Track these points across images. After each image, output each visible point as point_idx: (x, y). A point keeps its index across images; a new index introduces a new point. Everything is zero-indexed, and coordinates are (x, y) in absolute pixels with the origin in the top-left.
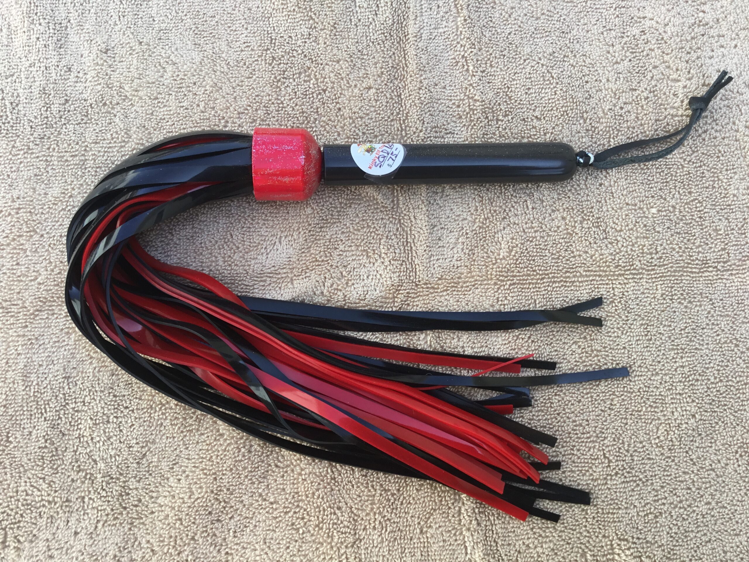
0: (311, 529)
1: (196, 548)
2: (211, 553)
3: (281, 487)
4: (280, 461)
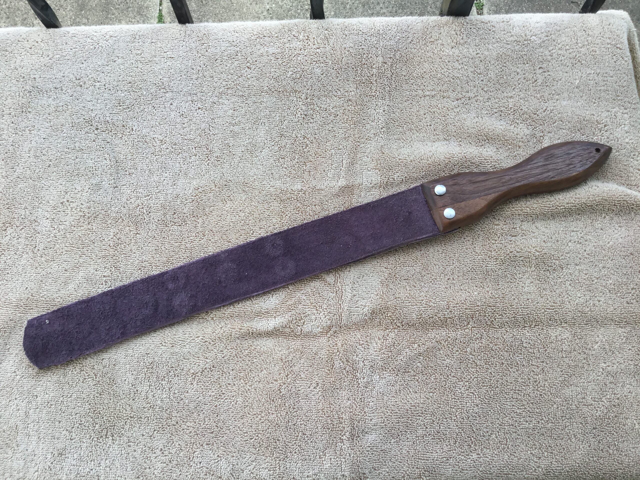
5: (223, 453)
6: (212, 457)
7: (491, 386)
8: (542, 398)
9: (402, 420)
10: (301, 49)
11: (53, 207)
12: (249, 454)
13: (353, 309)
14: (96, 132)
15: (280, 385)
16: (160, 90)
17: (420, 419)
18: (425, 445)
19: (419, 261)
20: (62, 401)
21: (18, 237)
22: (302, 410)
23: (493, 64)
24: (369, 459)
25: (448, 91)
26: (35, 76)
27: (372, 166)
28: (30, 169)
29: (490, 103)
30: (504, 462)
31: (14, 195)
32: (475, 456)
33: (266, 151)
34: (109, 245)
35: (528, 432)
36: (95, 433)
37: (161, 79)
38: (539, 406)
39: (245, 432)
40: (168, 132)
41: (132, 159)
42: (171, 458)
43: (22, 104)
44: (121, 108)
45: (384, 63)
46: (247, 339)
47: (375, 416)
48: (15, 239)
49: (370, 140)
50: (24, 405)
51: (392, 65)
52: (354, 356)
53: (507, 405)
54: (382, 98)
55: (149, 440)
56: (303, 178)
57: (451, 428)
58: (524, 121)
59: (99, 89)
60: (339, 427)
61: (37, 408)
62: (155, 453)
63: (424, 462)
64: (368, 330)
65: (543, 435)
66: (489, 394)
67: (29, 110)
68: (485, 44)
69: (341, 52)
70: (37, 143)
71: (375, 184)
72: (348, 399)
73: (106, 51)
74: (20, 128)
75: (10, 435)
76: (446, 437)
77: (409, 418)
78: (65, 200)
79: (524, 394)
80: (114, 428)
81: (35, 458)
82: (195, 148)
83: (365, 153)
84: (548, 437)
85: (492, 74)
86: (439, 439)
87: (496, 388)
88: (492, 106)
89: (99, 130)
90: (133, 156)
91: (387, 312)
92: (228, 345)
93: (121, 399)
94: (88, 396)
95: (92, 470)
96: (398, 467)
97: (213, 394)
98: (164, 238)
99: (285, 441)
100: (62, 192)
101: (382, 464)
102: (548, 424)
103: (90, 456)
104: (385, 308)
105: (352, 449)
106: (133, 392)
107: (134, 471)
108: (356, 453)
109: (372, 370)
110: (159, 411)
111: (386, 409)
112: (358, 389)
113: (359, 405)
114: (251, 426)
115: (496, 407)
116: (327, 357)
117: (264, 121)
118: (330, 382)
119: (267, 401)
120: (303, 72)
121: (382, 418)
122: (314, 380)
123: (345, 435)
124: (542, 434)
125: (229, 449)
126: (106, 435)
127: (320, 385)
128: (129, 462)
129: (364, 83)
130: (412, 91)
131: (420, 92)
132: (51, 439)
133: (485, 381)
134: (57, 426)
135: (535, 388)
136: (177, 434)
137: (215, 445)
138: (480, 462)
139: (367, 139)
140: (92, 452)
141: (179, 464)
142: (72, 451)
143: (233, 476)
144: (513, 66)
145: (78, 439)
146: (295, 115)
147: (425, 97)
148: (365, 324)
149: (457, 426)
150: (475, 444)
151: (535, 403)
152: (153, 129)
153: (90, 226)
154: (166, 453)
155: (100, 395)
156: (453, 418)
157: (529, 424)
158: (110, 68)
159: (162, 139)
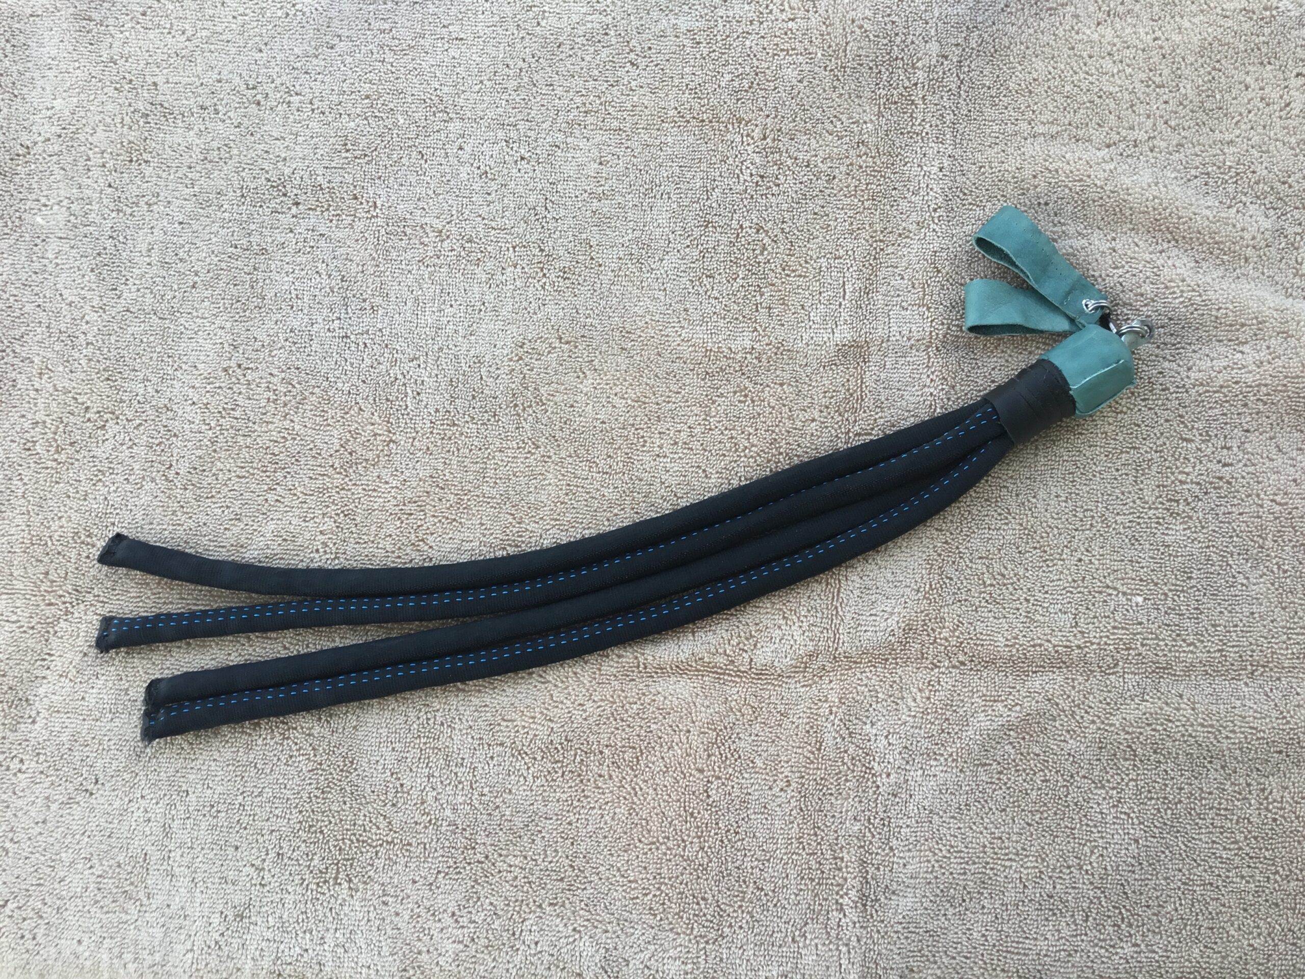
0: (669, 916)
1: (541, 918)
2: (557, 926)
3: (643, 865)
4: (644, 836)
5: (586, 923)
6: (562, 932)
7: (1165, 798)
8: (1277, 825)
9: (972, 867)
10: (751, 22)
11: (206, 378)
12: (640, 927)
13: (864, 618)
14: (294, 210)
15: (708, 781)
16: (434, 114)
17: (1011, 867)
18: (1020, 921)
19: (1014, 518)
20: (240, 804)
21: (130, 443)
22: (754, 835)
23: (1192, 64)
24: (900, 948)
25: (1087, 125)
26: (155, 79)
27: (911, 298)
28: (151, 293)
29: (1182, 156)
30: (1191, 962)
31: (120, 351)
32: (1128, 950)
33: (671, 260)
34: (332, 466)
35: (1244, 899)
36: (311, 872)
37: (436, 90)
38: (1271, 844)
39: (632, 879)
40: (454, 212)
41: (377, 274)
42: (475, 933)
43: (130, 142)
44: (348, 155)
45: (943, 56)
46: (634, 680)
47: (913, 857)
48: (124, 447)
49: (908, 237)
50: (161, 810)
51: (960, 62)
52: (865, 724)
53: (1200, 840)
54: (937, 138)
55: (428, 893)
56: (755, 321)
57: (1079, 888)
58: (1258, 197)
59: (298, 110)
60: (834, 876)
61: (188, 818)
62: (440, 920)
63: (1018, 960)
64: (895, 668)
65: (1277, 905)
66: (1162, 817)
67: (146, 156)
68: (1173, 17)
69: (844, 29)
70: (165, 234)
71: (918, 340)
72: (855, 819)
73: (312, 22)
74: (127, 198)
75: (132, 872)
76: (1066, 906)
77: (987, 863)
78: (233, 364)
79: (1239, 817)
80: (352, 865)
81: (187, 922)
82: (514, 248)
83: (897, 267)
84: (1288, 909)
85: (1188, 86)
86: (1050, 910)
87: (1176, 804)
88: (1187, 163)
89: (300, 207)
90: (378, 266)
91: (940, 628)
92: (595, 691)
93: (368, 803)
94: (298, 793)
95: (306, 950)
96: (962, 968)
97: (564, 796)
98: (449, 451)
99: (718, 901)
100: (226, 345)
101: (928, 960)
102: (1289, 882)
103: (303, 921)
104: (936, 618)
105: (862, 927)
106: (394, 788)
107: (395, 957)
108: (871, 937)
109: (906, 756)
110: (447, 830)
111: (938, 843)
112: (877, 799)
113: (880, 834)
114: (645, 868)
115: (1177, 846)
116: (808, 723)
117: (668, 189)
118: (815, 780)
119: (680, 816)
120: (757, 74)
121: (929, 861)
122: (782, 773)
123: (847, 894)
124: (1273, 904)
125: (598, 914)
126: (336, 878)
127: (794, 785)
128: (386, 937)
129: (896, 103)
130: (1006, 124)
131: (1024, 125)
132: (220, 883)
133: (1154, 788)
134: (230, 857)
135: (1261, 804)
136: (487, 882)
137: (568, 906)
138: (1140, 962)
139: (900, 235)
140: (306, 912)
141: (492, 946)
142: (264, 909)
143: (606, 972)
144: (1236, 68)
145: (278, 884)
146: (738, 177)
147: (1035, 137)
148: (890, 654)
149: (1091, 883)
150: (1129, 922)
151: (1263, 838)
152: (421, 204)
153: (287, 424)
154: (464, 921)
155: (323, 792)
156: (1085, 867)
157: (1248, 882)
158: (323, 63)
159: (440, 228)
